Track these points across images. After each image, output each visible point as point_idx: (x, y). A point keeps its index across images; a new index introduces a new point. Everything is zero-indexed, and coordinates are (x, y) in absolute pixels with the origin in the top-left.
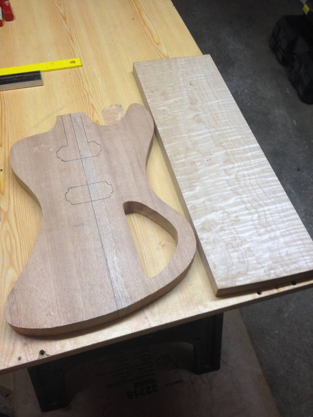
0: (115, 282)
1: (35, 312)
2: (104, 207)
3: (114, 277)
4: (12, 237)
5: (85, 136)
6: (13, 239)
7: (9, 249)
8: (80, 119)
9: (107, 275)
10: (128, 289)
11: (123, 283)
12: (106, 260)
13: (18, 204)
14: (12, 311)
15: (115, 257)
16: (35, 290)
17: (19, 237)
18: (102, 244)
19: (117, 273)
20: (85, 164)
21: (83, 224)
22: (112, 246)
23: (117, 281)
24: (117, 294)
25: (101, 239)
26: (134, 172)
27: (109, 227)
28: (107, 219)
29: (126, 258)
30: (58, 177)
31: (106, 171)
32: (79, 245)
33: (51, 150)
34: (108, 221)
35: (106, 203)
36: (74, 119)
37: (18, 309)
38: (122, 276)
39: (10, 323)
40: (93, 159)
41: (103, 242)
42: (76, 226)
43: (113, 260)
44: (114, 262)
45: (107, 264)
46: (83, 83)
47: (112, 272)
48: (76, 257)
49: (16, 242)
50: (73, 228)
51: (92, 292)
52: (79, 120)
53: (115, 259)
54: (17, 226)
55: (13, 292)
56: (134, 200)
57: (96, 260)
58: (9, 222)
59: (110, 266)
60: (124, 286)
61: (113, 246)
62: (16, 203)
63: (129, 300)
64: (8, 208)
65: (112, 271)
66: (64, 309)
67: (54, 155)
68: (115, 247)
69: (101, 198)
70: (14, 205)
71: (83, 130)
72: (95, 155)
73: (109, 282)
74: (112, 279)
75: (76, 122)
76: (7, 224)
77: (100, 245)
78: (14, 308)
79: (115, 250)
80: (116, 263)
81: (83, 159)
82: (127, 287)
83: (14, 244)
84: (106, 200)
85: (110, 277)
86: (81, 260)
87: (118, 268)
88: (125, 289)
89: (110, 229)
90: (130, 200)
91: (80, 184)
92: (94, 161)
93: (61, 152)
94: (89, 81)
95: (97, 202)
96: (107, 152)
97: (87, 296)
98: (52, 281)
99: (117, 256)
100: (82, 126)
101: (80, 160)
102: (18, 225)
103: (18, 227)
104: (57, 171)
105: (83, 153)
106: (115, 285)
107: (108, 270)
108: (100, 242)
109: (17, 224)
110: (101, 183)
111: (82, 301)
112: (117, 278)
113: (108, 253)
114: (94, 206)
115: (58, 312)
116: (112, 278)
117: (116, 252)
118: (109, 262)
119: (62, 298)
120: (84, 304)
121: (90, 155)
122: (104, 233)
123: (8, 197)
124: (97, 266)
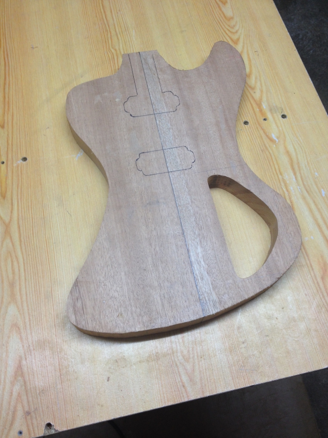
0: (200, 281)
1: (104, 312)
2: (184, 181)
3: (198, 275)
4: (14, 259)
5: (159, 83)
6: (15, 263)
7: (11, 276)
8: (152, 60)
9: (189, 271)
10: (217, 290)
11: (210, 283)
12: (188, 251)
13: (23, 213)
14: (76, 309)
15: (199, 247)
16: (103, 284)
17: (24, 260)
18: (183, 230)
19: (202, 269)
20: (159, 121)
21: (158, 202)
22: (195, 233)
23: (202, 279)
24: (203, 296)
25: (181, 223)
26: (221, 136)
27: (190, 208)
28: (188, 197)
29: (213, 249)
30: (126, 137)
31: (185, 133)
32: (155, 229)
33: (117, 100)
34: (189, 200)
35: (186, 175)
36: (144, 59)
37: (84, 307)
38: (208, 273)
39: (75, 323)
40: (170, 115)
41: (184, 228)
42: (150, 204)
43: (197, 252)
44: (197, 254)
45: (189, 257)
46: (111, 38)
47: (196, 268)
48: (151, 245)
49: (19, 267)
50: (146, 206)
51: (172, 291)
52: (150, 61)
53: (199, 250)
54: (21, 245)
55: (76, 284)
56: (221, 174)
57: (175, 250)
58: (11, 237)
59: (193, 259)
60: (211, 286)
61: (197, 233)
62: (20, 211)
63: (218, 305)
64: (11, 218)
65: (196, 266)
66: (138, 310)
67: (121, 107)
68: (199, 235)
69: (181, 169)
70: (18, 215)
71: (156, 75)
72: (171, 110)
73: (192, 279)
74: (196, 276)
75: (147, 63)
76: (8, 240)
77: (181, 231)
78: (79, 304)
79: (198, 239)
80: (200, 255)
81: (156, 115)
82: (214, 288)
83: (16, 270)
84: (186, 172)
85: (193, 273)
86: (157, 249)
87: (203, 263)
88: (212, 290)
89: (192, 211)
90: (216, 174)
91: (153, 149)
92: (170, 118)
93: (128, 104)
94: (119, 36)
95: (175, 173)
96: (187, 106)
97: (166, 296)
98: (123, 274)
99: (202, 247)
100: (154, 69)
101: (152, 116)
102: (23, 243)
103: (23, 246)
104: (125, 130)
105: (157, 107)
106: (200, 284)
107: (191, 264)
108: (180, 226)
109: (21, 241)
110: (180, 148)
111: (160, 301)
112: (202, 275)
113: (190, 242)
114: (171, 178)
115: (132, 314)
116: (196, 274)
117: (201, 241)
118: (191, 254)
119: (136, 296)
120: (163, 305)
121: (166, 110)
122: (185, 215)
123: (10, 202)
124: (177, 258)
